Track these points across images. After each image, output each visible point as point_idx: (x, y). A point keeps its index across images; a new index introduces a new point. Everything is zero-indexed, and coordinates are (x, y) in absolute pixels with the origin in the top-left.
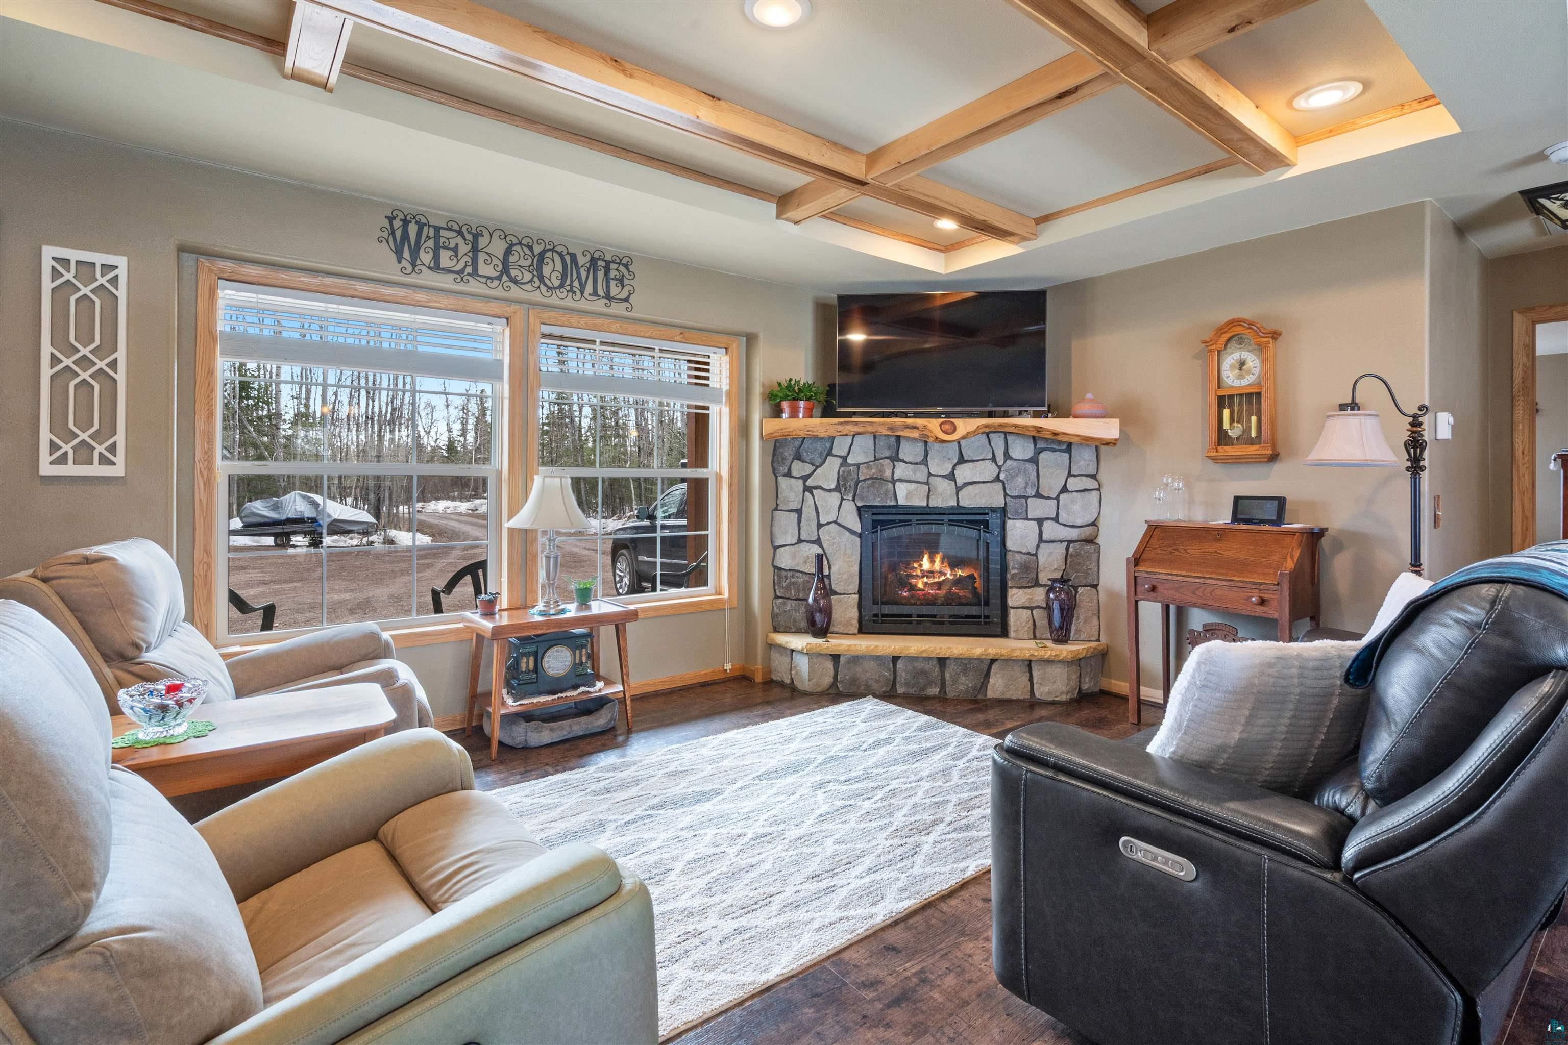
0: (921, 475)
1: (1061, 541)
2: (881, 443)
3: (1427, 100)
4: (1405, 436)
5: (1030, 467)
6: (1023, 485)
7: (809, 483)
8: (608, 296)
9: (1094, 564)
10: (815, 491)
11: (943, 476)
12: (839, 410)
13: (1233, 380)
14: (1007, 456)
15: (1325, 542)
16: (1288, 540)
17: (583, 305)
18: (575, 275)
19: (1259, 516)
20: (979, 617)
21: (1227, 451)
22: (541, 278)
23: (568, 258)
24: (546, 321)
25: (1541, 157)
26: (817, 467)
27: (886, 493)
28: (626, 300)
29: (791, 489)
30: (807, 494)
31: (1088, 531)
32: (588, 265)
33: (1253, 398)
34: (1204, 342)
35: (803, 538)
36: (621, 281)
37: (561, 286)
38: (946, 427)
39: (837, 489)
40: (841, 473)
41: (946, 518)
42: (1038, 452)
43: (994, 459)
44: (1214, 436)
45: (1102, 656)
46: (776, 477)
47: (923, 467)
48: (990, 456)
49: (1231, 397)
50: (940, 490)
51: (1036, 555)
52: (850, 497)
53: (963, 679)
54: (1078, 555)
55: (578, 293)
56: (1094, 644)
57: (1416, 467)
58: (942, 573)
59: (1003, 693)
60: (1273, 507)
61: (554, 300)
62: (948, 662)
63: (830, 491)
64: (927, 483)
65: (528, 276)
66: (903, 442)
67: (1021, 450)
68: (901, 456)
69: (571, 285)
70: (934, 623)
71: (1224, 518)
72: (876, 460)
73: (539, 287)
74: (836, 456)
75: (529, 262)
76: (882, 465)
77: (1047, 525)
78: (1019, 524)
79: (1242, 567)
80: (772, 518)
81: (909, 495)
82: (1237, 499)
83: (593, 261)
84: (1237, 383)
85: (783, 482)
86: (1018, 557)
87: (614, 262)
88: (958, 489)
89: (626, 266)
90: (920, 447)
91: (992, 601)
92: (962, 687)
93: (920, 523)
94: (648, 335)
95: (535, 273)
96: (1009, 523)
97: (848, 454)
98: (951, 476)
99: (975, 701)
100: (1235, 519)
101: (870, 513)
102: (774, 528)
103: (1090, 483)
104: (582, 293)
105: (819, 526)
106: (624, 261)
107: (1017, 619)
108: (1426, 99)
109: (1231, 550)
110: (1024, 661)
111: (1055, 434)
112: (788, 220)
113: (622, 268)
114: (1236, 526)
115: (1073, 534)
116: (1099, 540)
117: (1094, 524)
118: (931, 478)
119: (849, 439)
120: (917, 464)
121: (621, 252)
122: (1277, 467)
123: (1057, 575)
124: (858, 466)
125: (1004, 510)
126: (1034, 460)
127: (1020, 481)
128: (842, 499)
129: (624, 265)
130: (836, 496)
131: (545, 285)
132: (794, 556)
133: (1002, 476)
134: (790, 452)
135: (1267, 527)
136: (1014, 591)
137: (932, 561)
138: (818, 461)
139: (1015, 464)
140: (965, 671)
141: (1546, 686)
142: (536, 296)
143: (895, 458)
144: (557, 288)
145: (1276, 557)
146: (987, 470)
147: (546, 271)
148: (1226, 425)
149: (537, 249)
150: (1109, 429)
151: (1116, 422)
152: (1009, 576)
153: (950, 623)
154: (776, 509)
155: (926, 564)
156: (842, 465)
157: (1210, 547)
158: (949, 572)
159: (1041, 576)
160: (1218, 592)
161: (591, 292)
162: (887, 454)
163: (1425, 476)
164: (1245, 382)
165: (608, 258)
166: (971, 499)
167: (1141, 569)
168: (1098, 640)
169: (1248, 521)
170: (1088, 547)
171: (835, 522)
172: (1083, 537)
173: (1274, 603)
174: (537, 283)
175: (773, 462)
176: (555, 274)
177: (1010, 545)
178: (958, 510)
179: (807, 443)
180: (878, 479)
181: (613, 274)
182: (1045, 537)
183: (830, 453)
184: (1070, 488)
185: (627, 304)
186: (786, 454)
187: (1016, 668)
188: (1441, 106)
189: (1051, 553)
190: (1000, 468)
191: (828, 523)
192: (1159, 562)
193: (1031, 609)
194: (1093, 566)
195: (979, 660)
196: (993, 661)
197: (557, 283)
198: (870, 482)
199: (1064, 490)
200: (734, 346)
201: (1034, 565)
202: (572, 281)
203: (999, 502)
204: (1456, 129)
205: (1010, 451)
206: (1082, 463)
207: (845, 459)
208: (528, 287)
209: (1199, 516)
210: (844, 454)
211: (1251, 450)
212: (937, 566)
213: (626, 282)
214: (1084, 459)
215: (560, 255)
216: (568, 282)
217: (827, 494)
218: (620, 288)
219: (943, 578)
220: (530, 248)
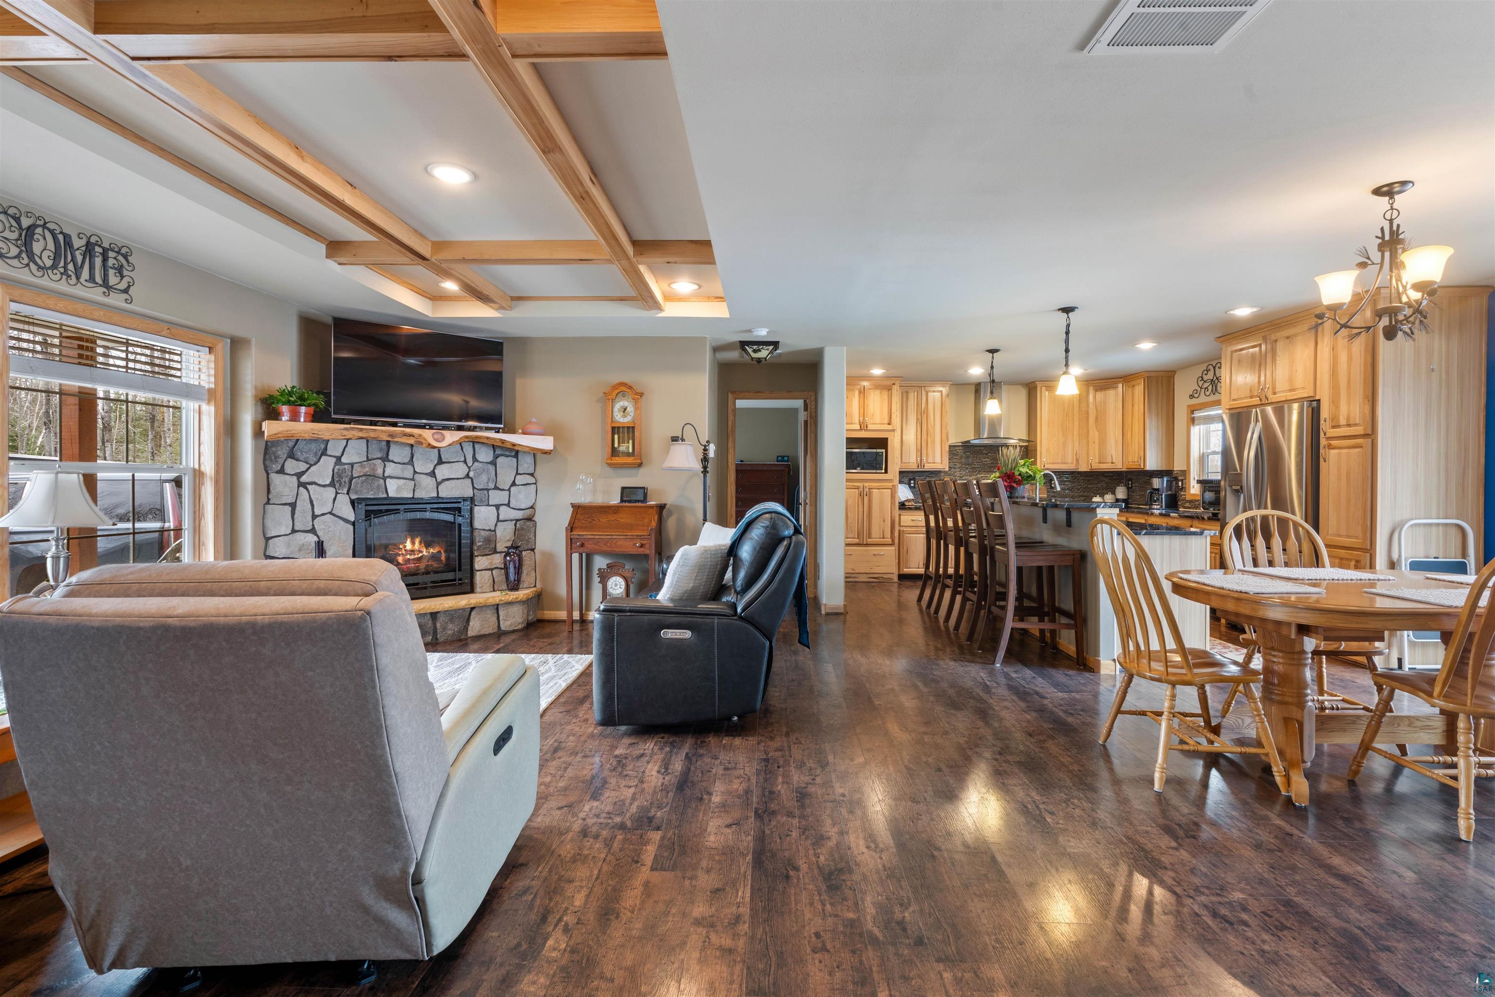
0: (409, 473)
1: (512, 520)
2: (374, 446)
3: (720, 298)
4: (701, 456)
5: (491, 468)
6: (486, 481)
7: (304, 479)
8: (105, 284)
9: (533, 534)
10: (309, 487)
11: (426, 474)
12: (333, 416)
13: (621, 419)
14: (475, 460)
15: (665, 512)
16: (651, 510)
17: (79, 291)
18: (69, 258)
19: (634, 498)
20: (455, 580)
21: (617, 460)
22: (31, 256)
23: (61, 237)
24: (16, 299)
25: (750, 331)
26: (311, 465)
27: (378, 487)
28: (126, 291)
29: (284, 486)
30: (301, 489)
31: (529, 512)
32: (84, 249)
33: (630, 431)
34: (605, 393)
35: (296, 528)
36: (120, 270)
37: (54, 267)
38: (436, 436)
39: (332, 484)
40: (336, 471)
41: (428, 506)
42: (496, 457)
43: (465, 462)
44: (610, 450)
45: (539, 596)
46: (268, 474)
47: (410, 467)
48: (463, 459)
49: (619, 428)
50: (424, 484)
51: (494, 531)
52: (345, 491)
53: (450, 626)
54: (522, 529)
55: (73, 277)
56: (535, 589)
57: (705, 471)
58: (420, 552)
59: (479, 631)
60: (641, 491)
61: (45, 282)
62: (439, 615)
63: (324, 486)
64: (413, 479)
65: (14, 251)
66: (392, 445)
67: (485, 455)
68: (391, 458)
69: (65, 267)
70: (417, 589)
71: (615, 500)
72: (368, 460)
73: (28, 265)
74: (331, 456)
75: (15, 236)
76: (375, 465)
77: (502, 508)
78: (483, 509)
79: (631, 527)
80: (264, 512)
81: (399, 489)
82: (623, 489)
83: (89, 248)
84: (622, 420)
85: (276, 479)
86: (483, 533)
87: (112, 250)
88: (438, 484)
89: (125, 257)
90: (407, 451)
91: (463, 567)
92: (450, 632)
93: (406, 511)
94: (133, 326)
95: (23, 248)
96: (476, 509)
97: (342, 454)
98: (433, 474)
99: (460, 640)
100: (622, 501)
101: (364, 504)
102: (265, 520)
103: (531, 480)
104: (78, 278)
105: (314, 517)
106: (123, 251)
107: (481, 579)
108: (718, 298)
109: (624, 518)
110: (493, 605)
111: (514, 445)
112: (336, 261)
113: (120, 258)
114: (624, 504)
115: (519, 515)
116: (536, 518)
117: (532, 507)
118: (416, 476)
119: (344, 442)
120: (404, 464)
121: (121, 241)
122: (642, 470)
123: (509, 544)
124: (352, 465)
125: (472, 499)
126: (493, 463)
127: (484, 477)
128: (337, 493)
129: (123, 255)
130: (331, 492)
131: (36, 263)
132: (289, 545)
133: (471, 474)
134: (284, 451)
135: (640, 504)
136: (480, 558)
137: (413, 543)
138: (313, 460)
139: (480, 465)
140: (452, 620)
141: (785, 543)
142: (24, 275)
143: (386, 459)
144: (49, 268)
145: (646, 521)
146: (460, 470)
147: (37, 247)
148: (616, 445)
149: (26, 222)
150: (546, 443)
151: (551, 439)
152: (475, 548)
153: (432, 587)
154: (268, 503)
155: (409, 546)
156: (336, 464)
157: (612, 517)
158: (425, 550)
159: (498, 545)
160: (619, 543)
161: (88, 278)
162: (379, 455)
163: (708, 475)
164: (626, 420)
165: (106, 245)
166: (448, 491)
167: (575, 533)
168: (535, 586)
169: (630, 501)
170: (529, 523)
171: (330, 513)
172: (525, 517)
173: (647, 546)
174: (26, 261)
175: (265, 460)
176: (46, 254)
177: (477, 524)
178: (438, 500)
179: (300, 445)
180: (371, 476)
181: (111, 262)
182: (501, 518)
183: (324, 453)
184: (517, 482)
185: (125, 296)
186: (279, 453)
187: (488, 612)
188: (724, 304)
189: (505, 529)
190: (469, 468)
191: (323, 514)
192: (583, 528)
193: (491, 570)
194: (532, 536)
195: (463, 609)
196: (472, 609)
197: (49, 263)
198: (364, 478)
199: (514, 484)
200: (219, 347)
201: (493, 538)
202: (66, 264)
203: (469, 493)
204: (728, 316)
205: (477, 456)
206: (525, 465)
207: (339, 459)
208: (15, 262)
209: (599, 500)
210: (338, 454)
211: (630, 460)
212: (417, 546)
213: (125, 273)
214: (526, 463)
215: (52, 232)
216: (62, 264)
217: (322, 489)
218: (119, 278)
219: (420, 555)
220: (17, 220)
